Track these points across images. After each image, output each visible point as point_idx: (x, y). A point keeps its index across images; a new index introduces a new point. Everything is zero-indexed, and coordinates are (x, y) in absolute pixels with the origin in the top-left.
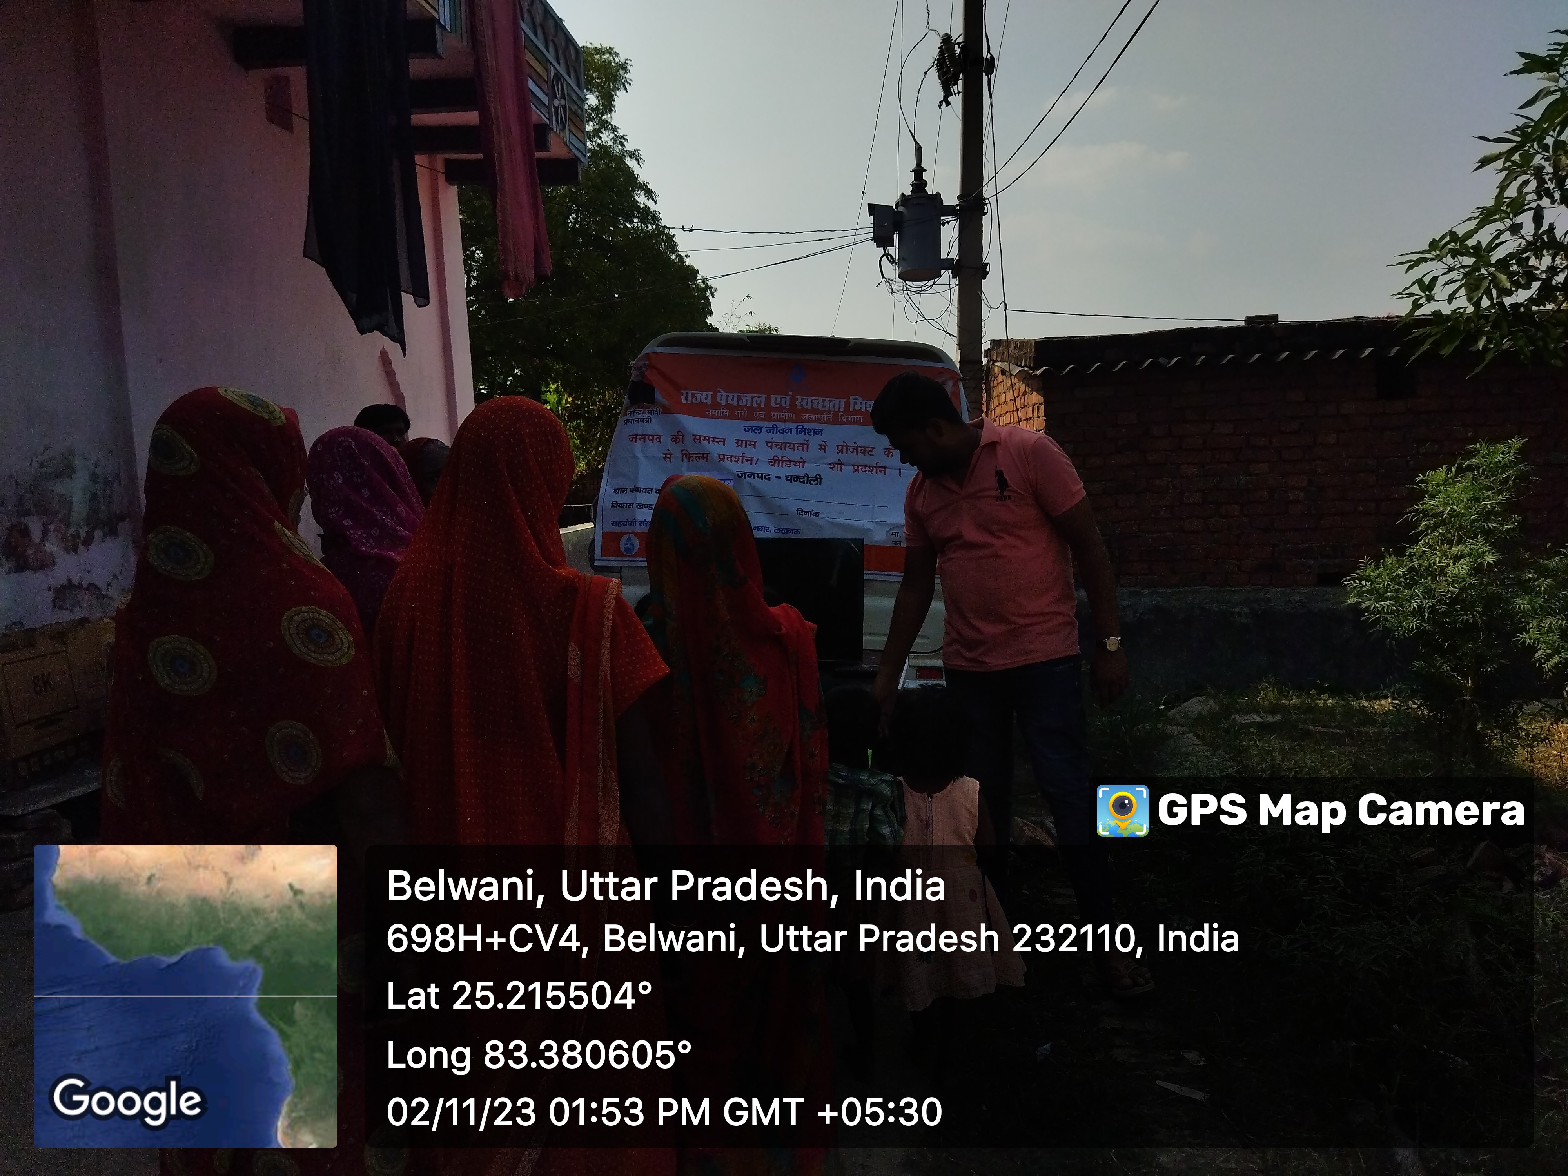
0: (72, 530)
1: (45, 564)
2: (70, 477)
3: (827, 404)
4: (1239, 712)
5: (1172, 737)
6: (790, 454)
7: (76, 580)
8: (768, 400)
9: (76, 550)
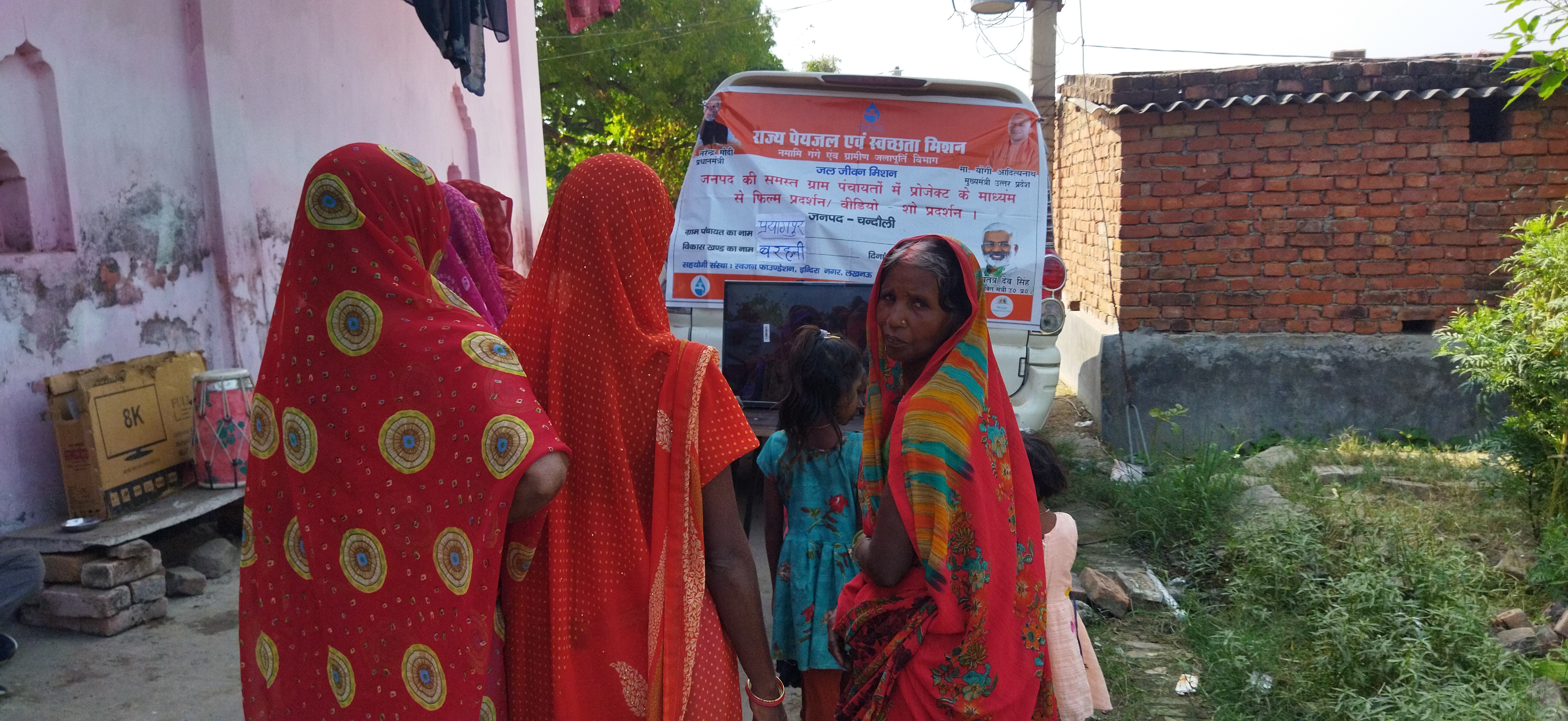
0: (158, 266)
1: (133, 299)
2: (156, 213)
3: (901, 144)
4: (1320, 463)
5: (1247, 488)
6: (863, 196)
7: (162, 315)
8: (841, 141)
9: (162, 285)
